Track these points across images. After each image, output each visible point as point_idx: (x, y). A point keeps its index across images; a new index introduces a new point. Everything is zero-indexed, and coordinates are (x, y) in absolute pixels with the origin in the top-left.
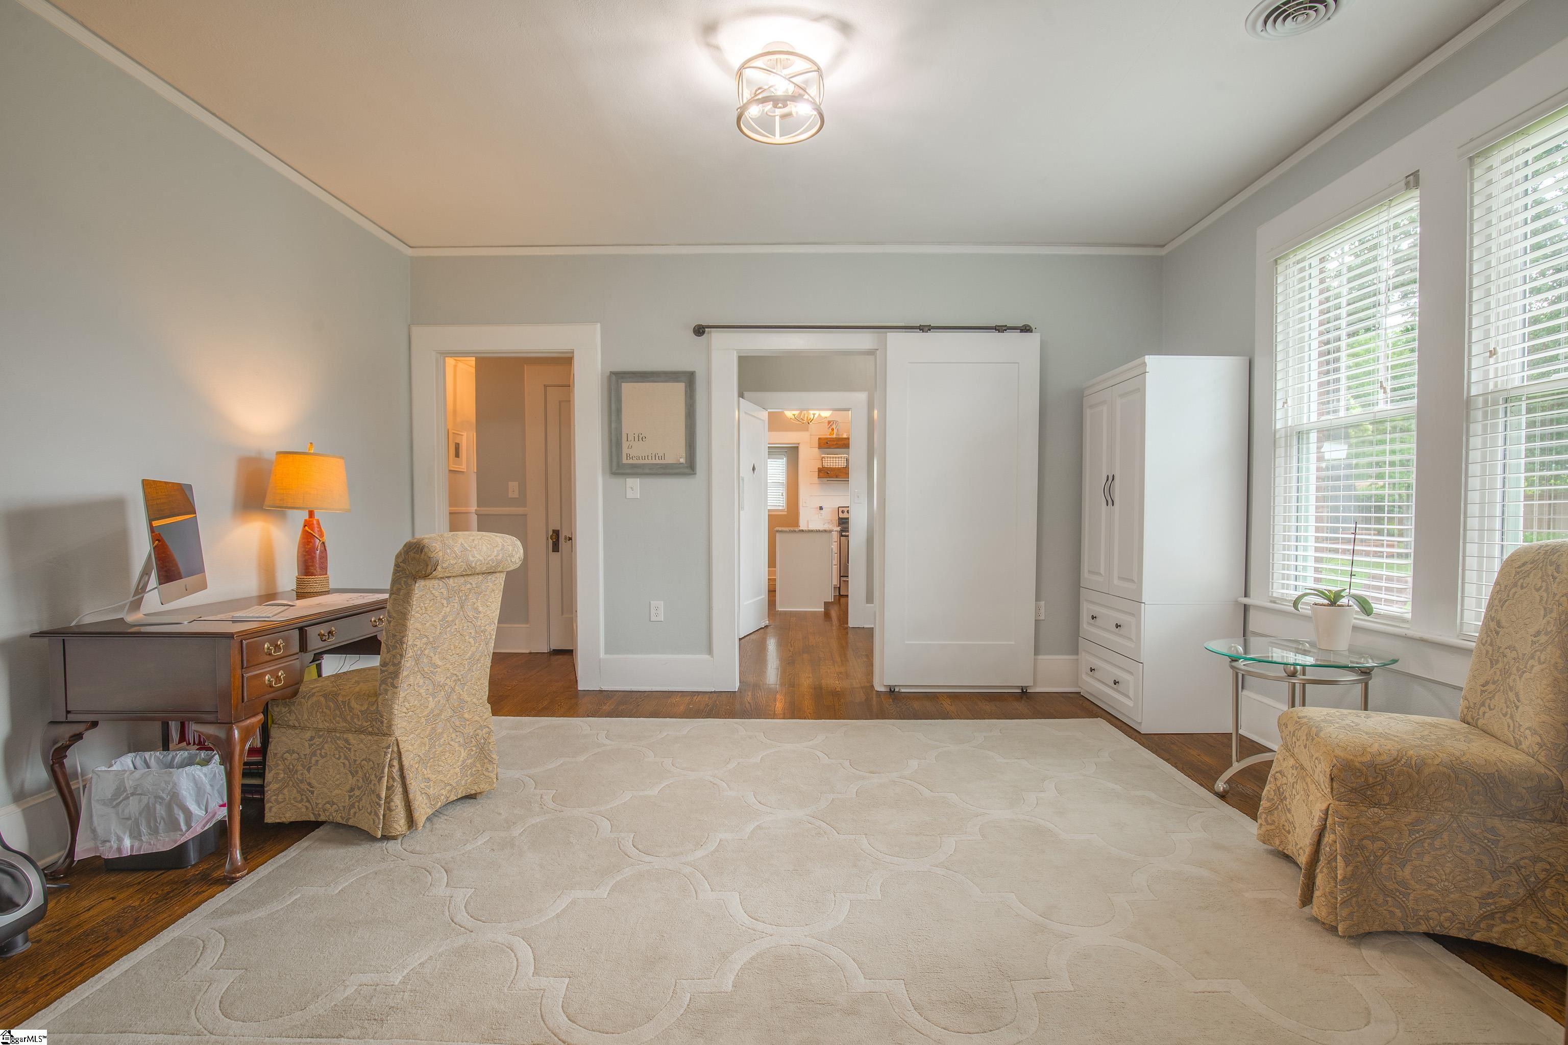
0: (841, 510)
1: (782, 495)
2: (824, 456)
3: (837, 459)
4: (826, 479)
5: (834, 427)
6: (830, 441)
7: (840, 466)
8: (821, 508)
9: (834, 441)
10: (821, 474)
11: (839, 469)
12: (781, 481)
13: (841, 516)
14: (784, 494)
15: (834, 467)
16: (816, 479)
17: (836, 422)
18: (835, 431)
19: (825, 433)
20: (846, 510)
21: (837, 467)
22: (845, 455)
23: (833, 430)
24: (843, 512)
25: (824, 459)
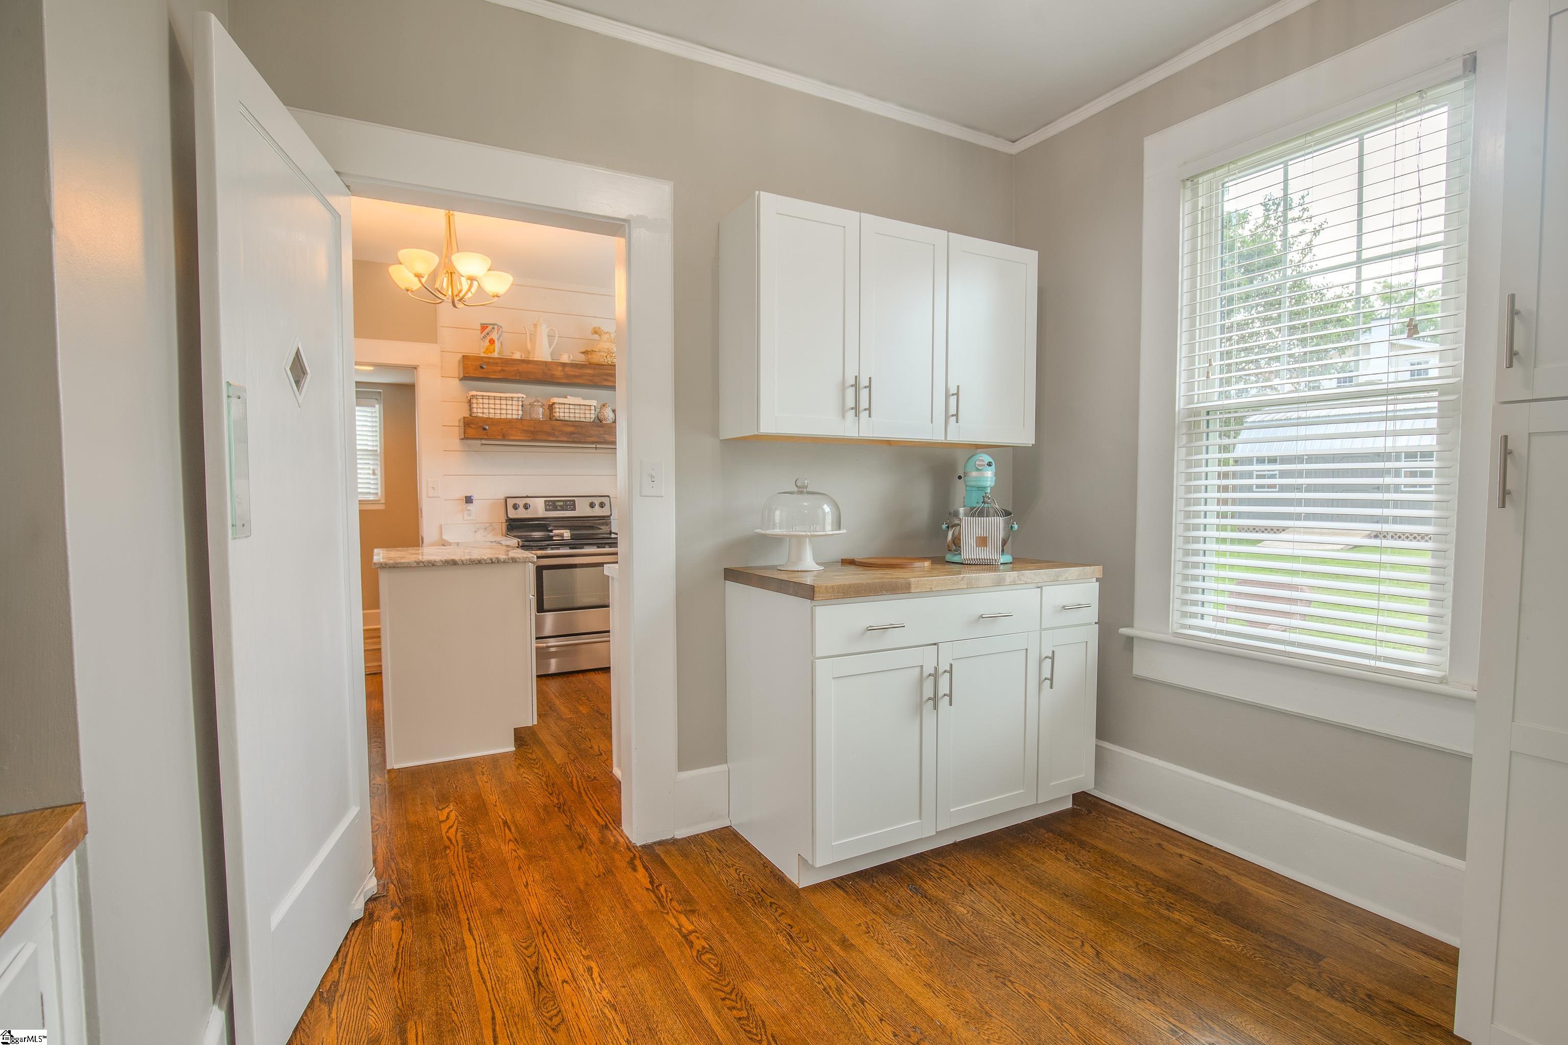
0: (511, 502)
1: (374, 474)
2: (474, 393)
3: (504, 402)
4: (479, 442)
5: (494, 336)
6: (488, 363)
7: (509, 417)
8: (469, 500)
9: (496, 364)
10: (471, 432)
11: (509, 422)
12: (370, 448)
13: (513, 514)
14: (378, 472)
15: (498, 416)
16: (455, 442)
17: (500, 327)
18: (497, 345)
19: (477, 348)
20: (521, 502)
21: (503, 417)
22: (520, 395)
23: (492, 342)
24: (515, 507)
25: (474, 401)
